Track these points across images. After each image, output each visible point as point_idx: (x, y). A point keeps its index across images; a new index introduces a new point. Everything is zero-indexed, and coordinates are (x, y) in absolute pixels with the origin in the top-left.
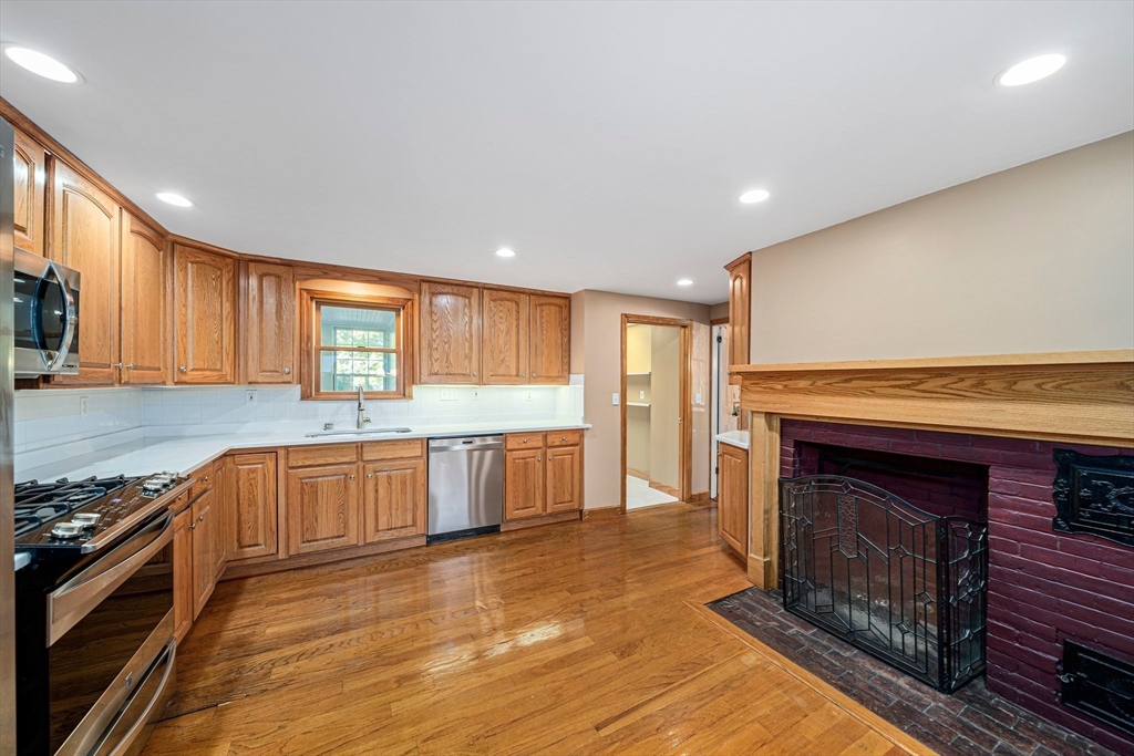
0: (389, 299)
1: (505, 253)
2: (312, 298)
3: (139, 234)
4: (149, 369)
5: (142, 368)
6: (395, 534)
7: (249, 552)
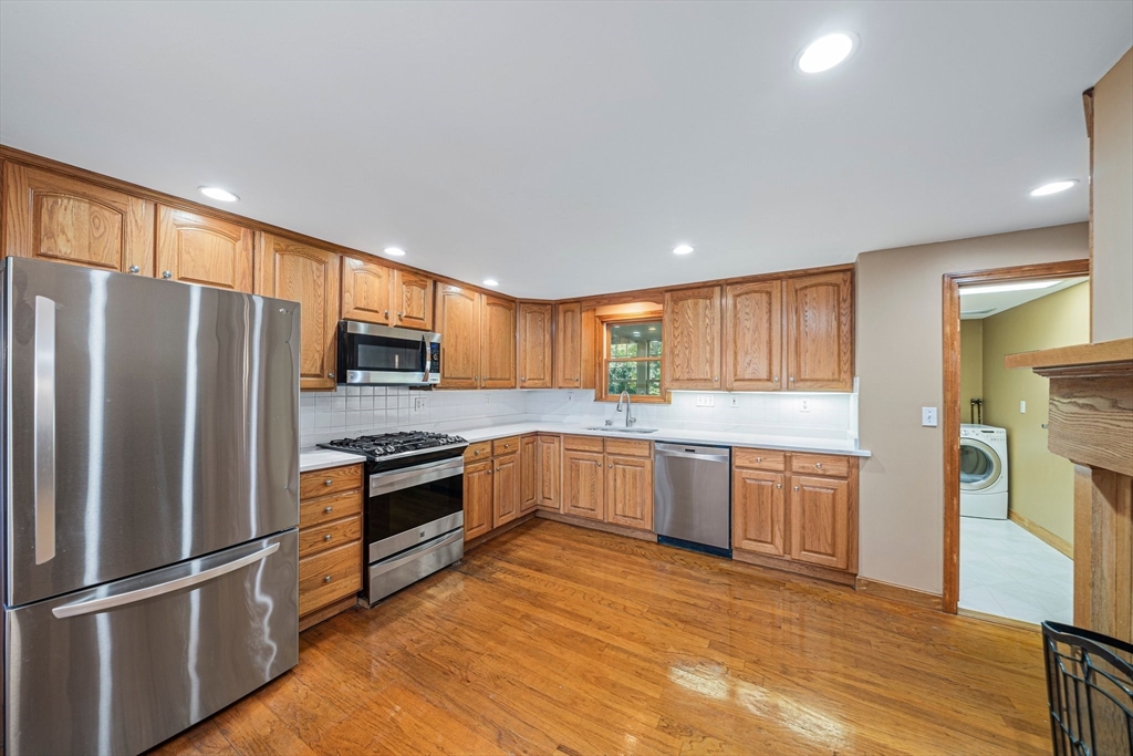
0: (652, 313)
1: (683, 249)
2: (602, 322)
3: (494, 304)
4: (501, 379)
5: (495, 379)
6: (628, 522)
7: (547, 503)
